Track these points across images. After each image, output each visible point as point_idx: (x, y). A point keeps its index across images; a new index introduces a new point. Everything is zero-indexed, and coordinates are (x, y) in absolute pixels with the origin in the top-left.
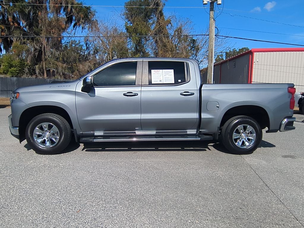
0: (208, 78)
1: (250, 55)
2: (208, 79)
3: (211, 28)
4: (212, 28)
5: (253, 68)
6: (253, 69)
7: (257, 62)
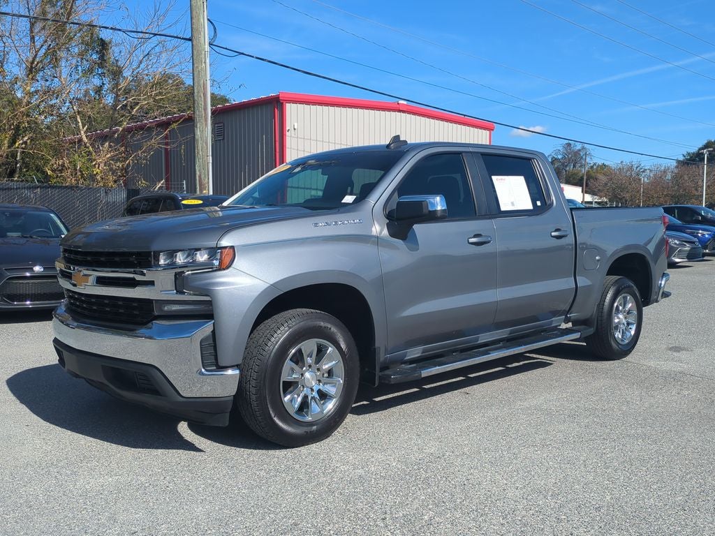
0: (198, 173)
1: (276, 110)
2: (200, 177)
3: (199, 20)
4: (202, 20)
5: (287, 146)
6: (287, 149)
7: (295, 129)
